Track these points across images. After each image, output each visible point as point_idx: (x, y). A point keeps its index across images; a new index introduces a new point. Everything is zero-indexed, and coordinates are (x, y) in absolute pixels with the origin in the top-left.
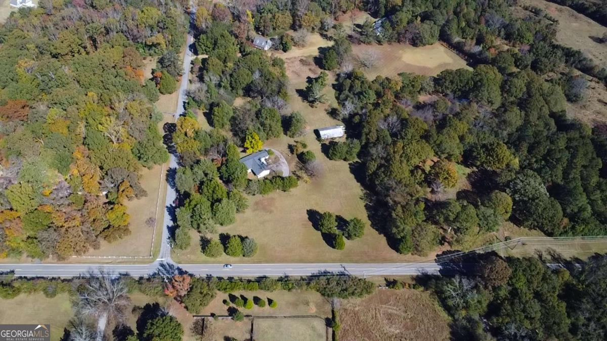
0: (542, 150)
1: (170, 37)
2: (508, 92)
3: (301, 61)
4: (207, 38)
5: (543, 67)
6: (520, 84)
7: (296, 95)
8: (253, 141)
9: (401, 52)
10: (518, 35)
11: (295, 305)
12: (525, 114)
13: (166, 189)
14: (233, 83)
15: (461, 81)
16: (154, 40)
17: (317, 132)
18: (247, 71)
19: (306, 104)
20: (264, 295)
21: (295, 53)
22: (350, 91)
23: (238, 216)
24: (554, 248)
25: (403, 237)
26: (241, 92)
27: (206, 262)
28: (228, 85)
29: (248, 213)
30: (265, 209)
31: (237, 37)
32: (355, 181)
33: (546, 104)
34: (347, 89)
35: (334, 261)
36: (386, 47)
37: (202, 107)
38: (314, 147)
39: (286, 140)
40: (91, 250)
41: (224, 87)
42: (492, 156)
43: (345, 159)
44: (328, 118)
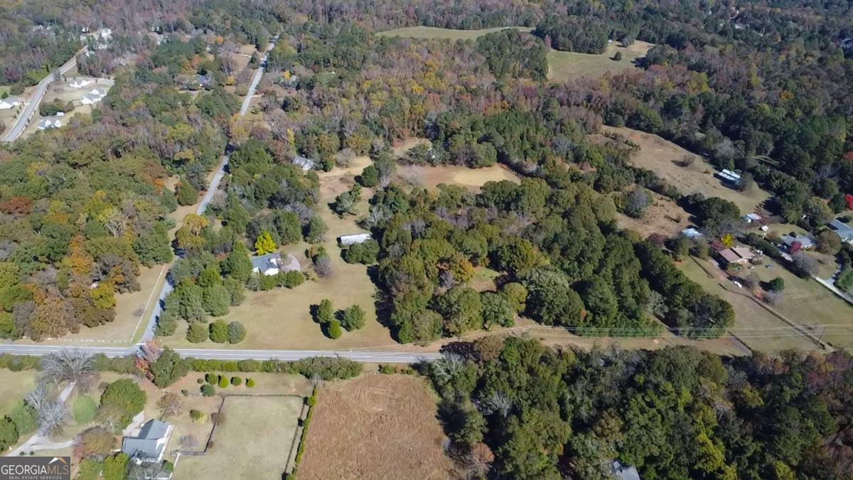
0: (575, 251)
1: (200, 153)
2: (556, 204)
3: (341, 179)
4: (241, 154)
5: (605, 185)
6: (568, 195)
7: (327, 208)
8: (265, 241)
9: (454, 173)
10: (587, 157)
11: (274, 385)
12: (568, 222)
13: (163, 284)
14: (258, 192)
15: (503, 192)
16: (183, 155)
17: (339, 240)
18: (273, 181)
19: (336, 215)
20: (243, 376)
21: (337, 172)
22: (384, 203)
23: (232, 310)
24: (576, 344)
25: (402, 323)
26: (266, 203)
27: (188, 347)
28: (253, 196)
29: (244, 306)
30: (264, 303)
31: (273, 155)
32: (370, 281)
33: (594, 212)
34: (381, 200)
35: (327, 349)
36: (439, 168)
37: (220, 216)
38: (333, 253)
39: (303, 246)
40: (69, 334)
41: (248, 198)
42: (516, 254)
43: (363, 262)
44: (356, 228)
